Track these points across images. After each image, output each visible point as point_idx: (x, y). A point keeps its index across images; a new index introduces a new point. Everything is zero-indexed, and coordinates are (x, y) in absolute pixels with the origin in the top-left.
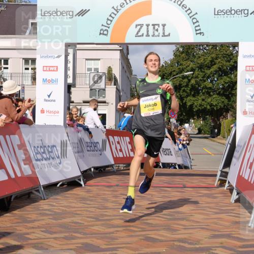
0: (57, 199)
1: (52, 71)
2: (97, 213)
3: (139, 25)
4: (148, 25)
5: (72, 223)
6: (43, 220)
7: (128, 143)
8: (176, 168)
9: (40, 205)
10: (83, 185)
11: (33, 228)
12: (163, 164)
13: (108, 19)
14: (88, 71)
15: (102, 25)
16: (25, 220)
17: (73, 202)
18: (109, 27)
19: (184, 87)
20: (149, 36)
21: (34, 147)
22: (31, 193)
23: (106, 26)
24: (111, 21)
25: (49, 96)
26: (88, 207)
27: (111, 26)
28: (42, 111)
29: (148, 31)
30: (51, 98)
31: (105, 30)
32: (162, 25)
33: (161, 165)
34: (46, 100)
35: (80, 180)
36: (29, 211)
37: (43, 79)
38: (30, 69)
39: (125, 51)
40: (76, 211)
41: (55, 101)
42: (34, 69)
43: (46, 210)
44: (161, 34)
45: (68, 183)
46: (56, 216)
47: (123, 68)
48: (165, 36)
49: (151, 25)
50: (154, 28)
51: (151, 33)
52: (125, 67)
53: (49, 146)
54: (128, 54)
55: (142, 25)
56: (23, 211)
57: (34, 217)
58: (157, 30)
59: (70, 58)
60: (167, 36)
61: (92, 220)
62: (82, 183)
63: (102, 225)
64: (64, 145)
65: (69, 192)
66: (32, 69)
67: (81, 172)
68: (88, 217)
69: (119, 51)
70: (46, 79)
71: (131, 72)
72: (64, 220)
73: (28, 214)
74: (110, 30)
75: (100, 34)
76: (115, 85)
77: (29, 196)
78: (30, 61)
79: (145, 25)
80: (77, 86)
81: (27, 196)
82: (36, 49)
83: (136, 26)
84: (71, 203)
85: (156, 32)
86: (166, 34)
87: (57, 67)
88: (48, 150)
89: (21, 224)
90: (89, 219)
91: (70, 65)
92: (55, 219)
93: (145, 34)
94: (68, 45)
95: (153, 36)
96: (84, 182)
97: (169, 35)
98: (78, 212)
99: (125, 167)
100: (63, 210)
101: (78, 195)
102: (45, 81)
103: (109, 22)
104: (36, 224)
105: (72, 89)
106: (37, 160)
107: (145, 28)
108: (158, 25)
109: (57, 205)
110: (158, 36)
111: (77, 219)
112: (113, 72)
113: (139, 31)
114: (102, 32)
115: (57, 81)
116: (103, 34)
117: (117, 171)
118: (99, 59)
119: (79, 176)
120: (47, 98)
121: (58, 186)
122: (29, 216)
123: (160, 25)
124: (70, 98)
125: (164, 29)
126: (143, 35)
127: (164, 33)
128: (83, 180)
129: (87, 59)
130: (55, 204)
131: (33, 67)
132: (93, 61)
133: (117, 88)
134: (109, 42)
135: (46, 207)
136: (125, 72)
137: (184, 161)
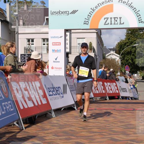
0: (61, 117)
1: (57, 45)
2: (84, 125)
3: (106, 18)
4: (111, 18)
5: (70, 130)
6: (54, 129)
7: (101, 85)
8: (130, 99)
9: (52, 120)
10: (76, 109)
11: (48, 133)
12: (122, 97)
13: (88, 15)
14: (78, 44)
15: (85, 19)
16: (44, 129)
17: (71, 119)
18: (89, 20)
19: (133, 52)
20: (112, 24)
21: (48, 88)
22: (47, 114)
23: (87, 19)
24: (90, 16)
25: (56, 59)
26: (79, 122)
27: (90, 19)
28: (52, 68)
29: (111, 22)
30: (57, 60)
31: (87, 21)
32: (119, 18)
33: (120, 97)
34: (54, 62)
35: (74, 106)
36: (46, 124)
37: (53, 50)
38: (46, 44)
39: (99, 33)
40: (72, 124)
41: (59, 62)
42: (48, 44)
43: (55, 123)
44: (119, 23)
45: (67, 108)
46: (61, 127)
47: (98, 42)
48: (121, 24)
49: (113, 18)
50: (115, 20)
51: (113, 23)
52: (100, 42)
53: (56, 87)
54: (101, 34)
55: (108, 18)
56: (43, 124)
57: (48, 127)
58: (116, 21)
59: (68, 38)
60: (122, 24)
61: (81, 129)
62: (75, 108)
63: (87, 132)
64: (65, 86)
65: (68, 113)
66: (47, 44)
67: (75, 102)
68: (78, 127)
69: (96, 33)
70: (54, 50)
71: (103, 45)
72: (65, 129)
73: (45, 126)
74: (90, 22)
75: (84, 24)
76: (94, 52)
77: (46, 116)
78: (46, 40)
79: (109, 18)
80: (72, 54)
81: (45, 116)
82: (48, 33)
83: (105, 19)
84: (69, 119)
85: (116, 22)
86: (121, 23)
87: (60, 43)
88: (56, 90)
89: (42, 131)
90: (79, 128)
91: (68, 42)
92: (60, 128)
93: (110, 23)
94: (66, 31)
95: (114, 24)
96: (76, 107)
97: (123, 23)
98: (73, 125)
99: (100, 99)
100: (65, 124)
101: (73, 115)
102: (53, 51)
103: (89, 17)
104: (50, 131)
105: (70, 55)
106: (50, 95)
107: (109, 19)
108: (117, 18)
109: (61, 120)
110: (117, 24)
111: (73, 128)
112: (93, 45)
113: (106, 22)
114: (85, 23)
115: (60, 51)
116: (86, 24)
117: (95, 101)
118: (84, 38)
119: (74, 104)
120: (55, 60)
121: (62, 110)
122: (46, 127)
123: (118, 18)
124: (68, 60)
125: (120, 20)
126: (108, 24)
127: (120, 22)
128: (76, 106)
129: (77, 38)
130: (60, 120)
131: (47, 43)
132: (81, 39)
133: (95, 54)
134: (89, 28)
135: (55, 122)
136: (99, 45)
137: (134, 95)
